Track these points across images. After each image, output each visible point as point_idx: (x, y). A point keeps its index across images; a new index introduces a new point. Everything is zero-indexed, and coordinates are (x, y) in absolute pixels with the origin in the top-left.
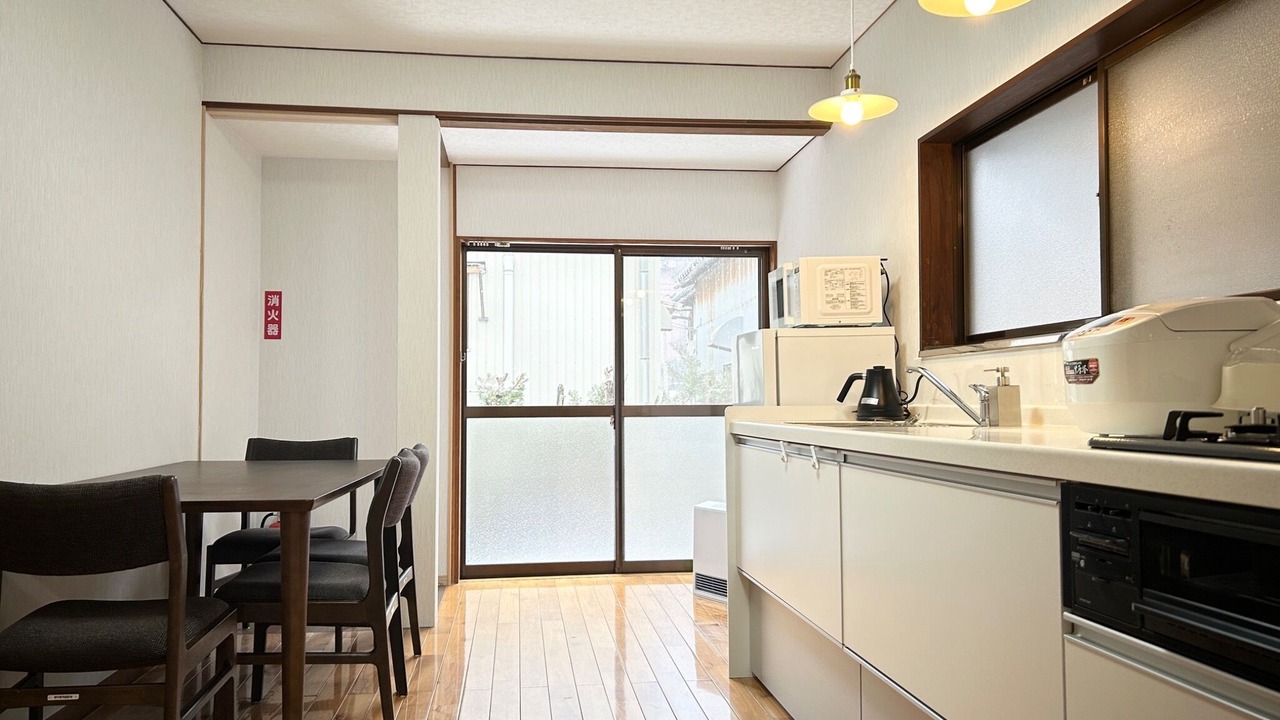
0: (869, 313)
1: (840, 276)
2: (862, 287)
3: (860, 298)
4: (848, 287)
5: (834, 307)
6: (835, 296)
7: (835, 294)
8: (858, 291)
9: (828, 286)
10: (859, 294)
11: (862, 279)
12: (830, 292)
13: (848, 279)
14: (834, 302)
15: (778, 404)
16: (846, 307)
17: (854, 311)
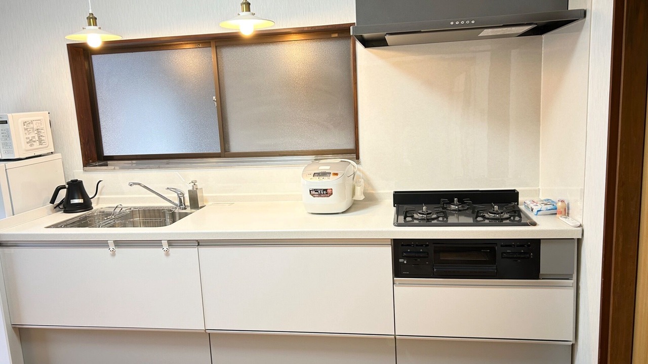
0: (48, 147)
1: (31, 126)
2: (43, 131)
3: (43, 138)
4: (36, 132)
5: (31, 145)
6: (30, 139)
7: (30, 136)
8: (41, 134)
9: (26, 132)
10: (41, 136)
11: (42, 126)
12: (28, 136)
13: (35, 128)
14: (30, 142)
15: (13, 215)
16: (36, 145)
17: (41, 146)
